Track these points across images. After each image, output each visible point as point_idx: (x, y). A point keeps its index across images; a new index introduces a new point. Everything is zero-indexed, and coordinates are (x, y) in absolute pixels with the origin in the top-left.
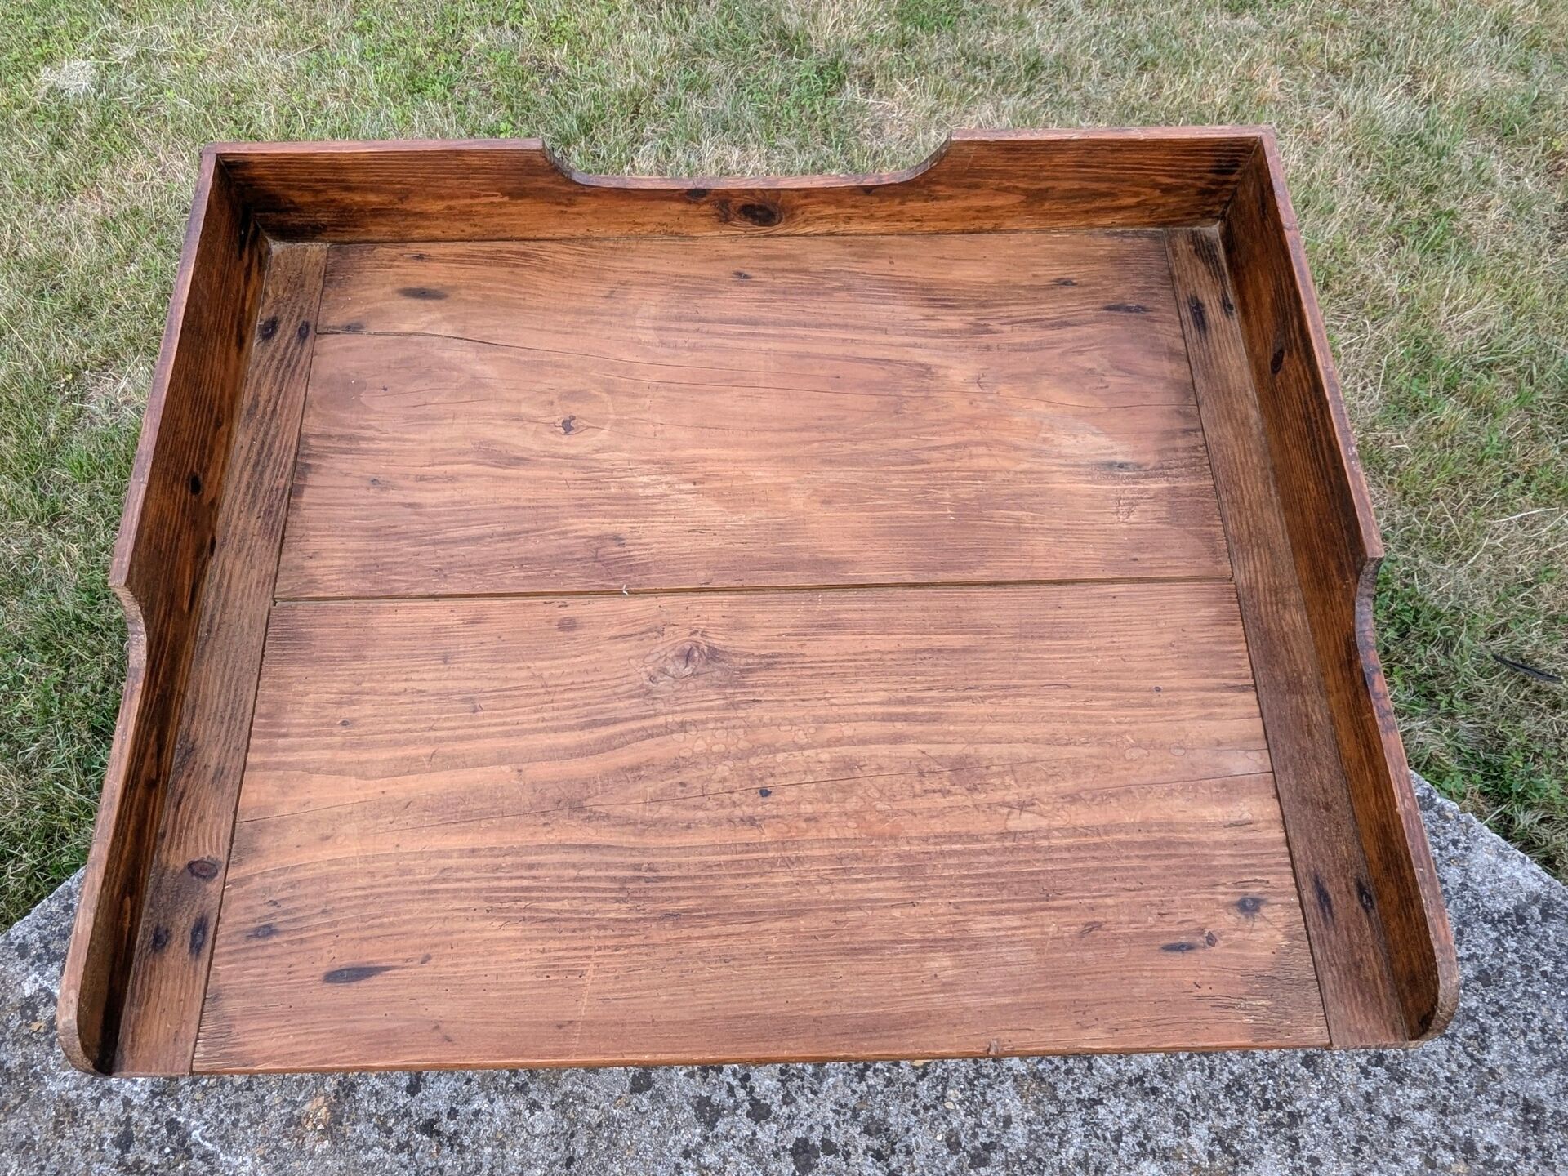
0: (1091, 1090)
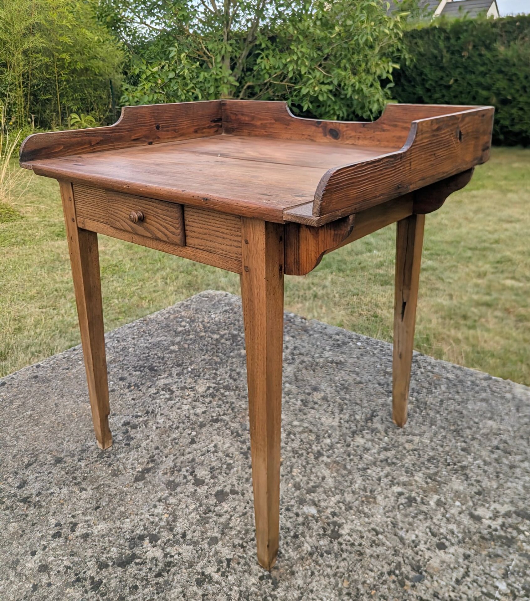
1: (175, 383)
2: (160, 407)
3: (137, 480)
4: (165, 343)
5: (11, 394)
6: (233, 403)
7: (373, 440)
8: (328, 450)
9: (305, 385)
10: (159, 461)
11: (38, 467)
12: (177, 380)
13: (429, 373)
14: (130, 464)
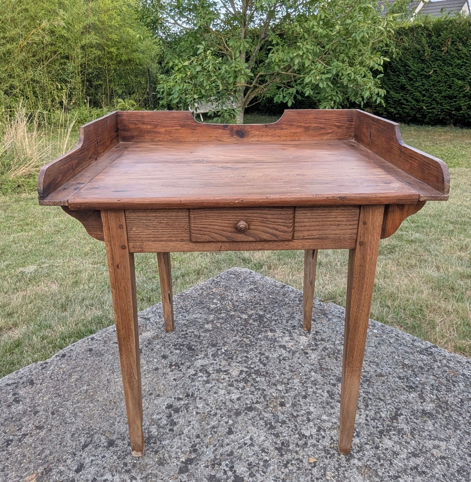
0: (394, 472)
1: (211, 364)
2: (199, 390)
3: (182, 471)
4: (200, 320)
5: (70, 367)
6: (265, 390)
7: (400, 443)
8: (358, 452)
9: (330, 375)
10: (200, 451)
11: (93, 449)
12: (213, 361)
13: (446, 368)
14: (174, 453)
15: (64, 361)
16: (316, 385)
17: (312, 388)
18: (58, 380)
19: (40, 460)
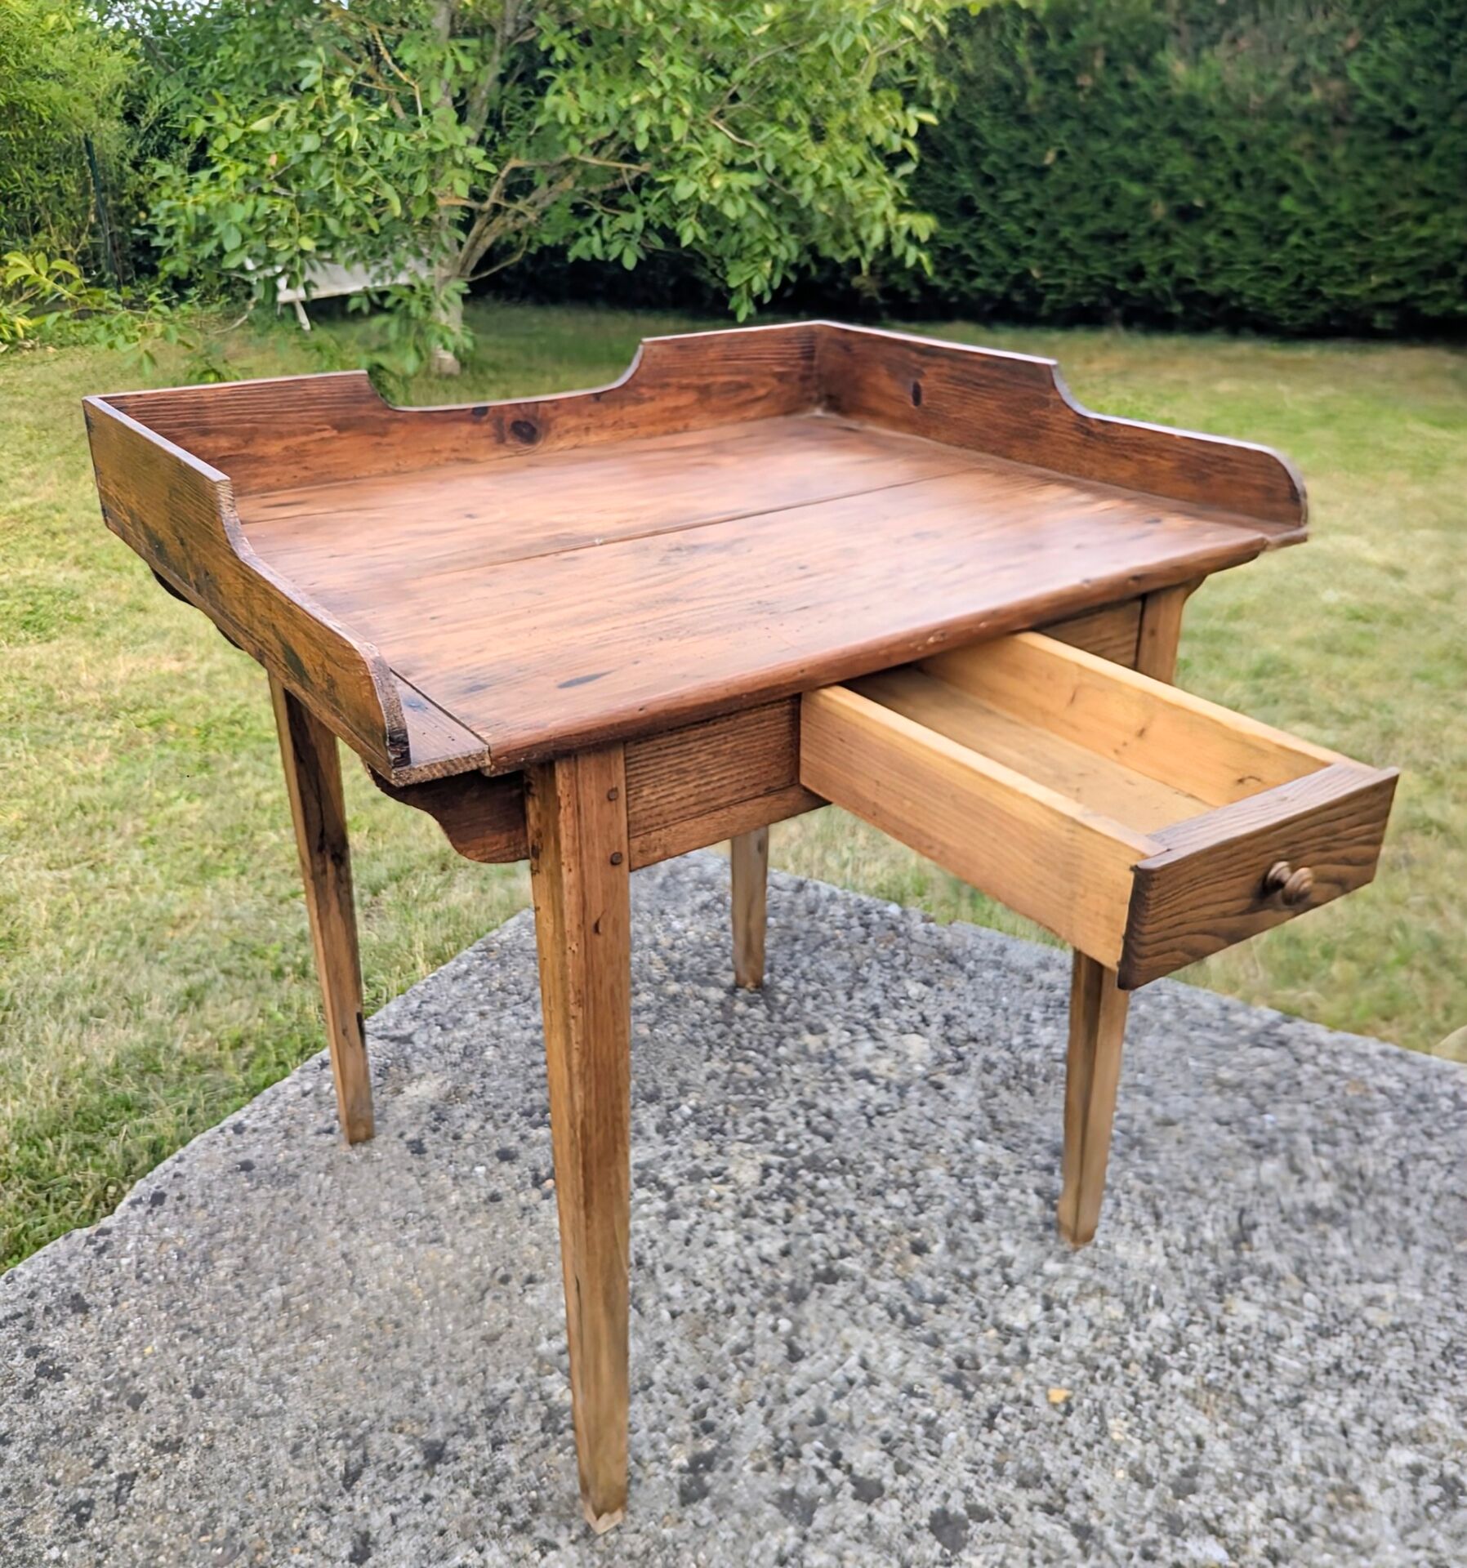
0: (1286, 1389)
1: (666, 1157)
2: (654, 1243)
3: (688, 1497)
5: (195, 1233)
6: (854, 1214)
7: (1277, 1307)
8: (1174, 1350)
9: (1026, 1141)
10: (724, 1426)
11: (384, 1482)
12: (667, 1148)
13: (1332, 1078)
14: (647, 1445)
15: (165, 1213)
16: (995, 1176)
17: (988, 1186)
18: (170, 1283)
19: (215, 1545)
